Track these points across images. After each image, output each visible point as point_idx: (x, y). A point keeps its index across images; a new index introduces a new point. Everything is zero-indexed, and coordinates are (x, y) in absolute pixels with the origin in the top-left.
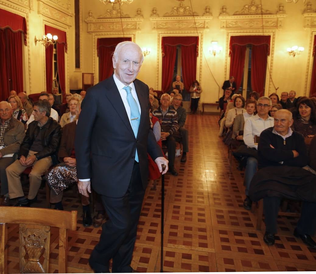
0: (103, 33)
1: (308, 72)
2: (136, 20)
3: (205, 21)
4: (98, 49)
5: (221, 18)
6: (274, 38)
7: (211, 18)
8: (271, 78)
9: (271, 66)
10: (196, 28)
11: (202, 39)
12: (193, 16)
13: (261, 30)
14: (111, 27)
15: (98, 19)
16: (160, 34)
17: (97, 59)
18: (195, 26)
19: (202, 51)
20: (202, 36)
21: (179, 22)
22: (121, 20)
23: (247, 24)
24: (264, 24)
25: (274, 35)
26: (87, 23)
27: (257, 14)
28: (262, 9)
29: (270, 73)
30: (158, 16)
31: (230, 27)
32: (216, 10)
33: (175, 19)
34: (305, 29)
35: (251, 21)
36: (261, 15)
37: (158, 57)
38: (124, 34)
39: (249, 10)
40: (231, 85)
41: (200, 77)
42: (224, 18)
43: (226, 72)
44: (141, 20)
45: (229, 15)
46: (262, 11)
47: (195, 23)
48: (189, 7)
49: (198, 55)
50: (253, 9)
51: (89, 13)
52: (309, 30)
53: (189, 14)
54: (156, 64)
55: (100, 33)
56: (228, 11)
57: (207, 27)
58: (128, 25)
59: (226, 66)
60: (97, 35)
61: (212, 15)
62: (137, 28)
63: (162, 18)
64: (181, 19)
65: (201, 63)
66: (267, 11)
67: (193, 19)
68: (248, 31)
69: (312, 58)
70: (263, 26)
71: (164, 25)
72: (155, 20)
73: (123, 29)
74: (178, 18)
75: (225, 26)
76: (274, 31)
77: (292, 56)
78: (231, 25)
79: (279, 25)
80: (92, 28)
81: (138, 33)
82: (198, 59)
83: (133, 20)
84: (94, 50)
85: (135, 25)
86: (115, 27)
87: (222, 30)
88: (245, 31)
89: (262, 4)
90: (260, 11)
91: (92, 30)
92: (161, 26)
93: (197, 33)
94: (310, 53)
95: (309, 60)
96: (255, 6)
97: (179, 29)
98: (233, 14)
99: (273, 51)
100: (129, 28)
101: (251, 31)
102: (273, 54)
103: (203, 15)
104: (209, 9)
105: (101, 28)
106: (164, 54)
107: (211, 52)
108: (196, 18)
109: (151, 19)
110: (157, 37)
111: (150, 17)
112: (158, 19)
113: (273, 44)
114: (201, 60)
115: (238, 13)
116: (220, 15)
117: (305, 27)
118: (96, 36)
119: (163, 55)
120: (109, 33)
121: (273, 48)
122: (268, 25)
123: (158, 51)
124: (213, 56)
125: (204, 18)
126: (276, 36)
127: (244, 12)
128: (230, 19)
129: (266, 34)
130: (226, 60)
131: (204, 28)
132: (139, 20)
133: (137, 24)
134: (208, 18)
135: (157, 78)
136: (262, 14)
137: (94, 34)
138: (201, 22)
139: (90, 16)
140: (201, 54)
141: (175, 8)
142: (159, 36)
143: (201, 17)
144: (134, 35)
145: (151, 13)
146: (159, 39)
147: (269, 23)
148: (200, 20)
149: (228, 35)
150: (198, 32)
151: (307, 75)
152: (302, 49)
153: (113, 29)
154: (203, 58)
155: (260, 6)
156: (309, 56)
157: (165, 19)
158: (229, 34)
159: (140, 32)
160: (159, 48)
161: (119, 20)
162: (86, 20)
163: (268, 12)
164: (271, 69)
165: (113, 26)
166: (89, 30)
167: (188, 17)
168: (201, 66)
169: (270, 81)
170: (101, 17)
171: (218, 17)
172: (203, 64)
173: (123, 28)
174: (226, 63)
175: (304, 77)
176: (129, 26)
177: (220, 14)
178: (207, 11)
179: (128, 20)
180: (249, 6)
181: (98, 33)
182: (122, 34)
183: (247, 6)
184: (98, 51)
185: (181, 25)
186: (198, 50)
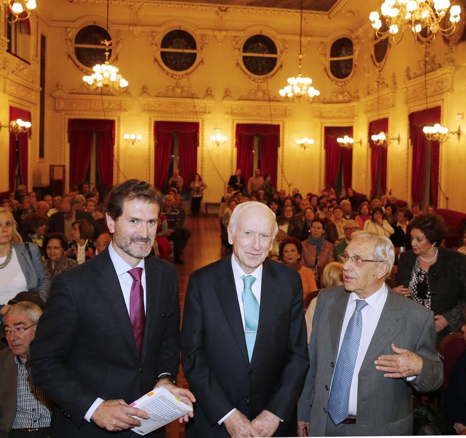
0: (77, 113)
1: (320, 167)
2: (121, 99)
3: (206, 105)
4: (68, 132)
5: (224, 102)
6: (283, 128)
7: (213, 102)
8: (283, 173)
9: (283, 159)
10: (196, 112)
11: (203, 125)
12: (192, 98)
13: (269, 119)
14: (88, 106)
15: (71, 93)
16: (152, 118)
17: (67, 146)
18: (194, 110)
19: (203, 139)
20: (203, 122)
21: (176, 104)
22: (102, 98)
23: (254, 110)
24: (272, 112)
25: (283, 124)
26: (55, 99)
27: (264, 100)
28: (269, 95)
29: (282, 166)
30: (149, 95)
31: (235, 114)
32: (219, 93)
33: (171, 101)
34: (315, 120)
35: (258, 107)
36: (268, 102)
37: (150, 145)
38: (105, 116)
39: (255, 95)
40: (239, 180)
41: (202, 171)
42: (228, 103)
43: (232, 165)
44: (127, 99)
45: (234, 100)
46: (269, 98)
47: (195, 107)
48: (187, 87)
49: (199, 144)
50: (260, 94)
51: (58, 85)
52: (318, 121)
53: (188, 96)
54: (147, 154)
55: (73, 112)
56: (232, 94)
57: (209, 113)
58: (110, 104)
59: (232, 158)
60: (68, 114)
61: (214, 99)
62: (123, 108)
63: (155, 98)
64: (177, 101)
65: (202, 154)
66: (275, 97)
67: (192, 102)
68: (256, 118)
69: (323, 152)
70: (271, 114)
71: (157, 106)
72: (145, 100)
73: (103, 109)
74: (174, 100)
75: (229, 111)
76: (283, 120)
77: (303, 148)
78: (236, 111)
79: (288, 114)
80: (62, 105)
81: (123, 115)
82: (199, 149)
83: (117, 99)
84: (63, 133)
85: (120, 105)
86: (93, 106)
87: (227, 117)
88: (252, 118)
89: (269, 89)
90: (267, 97)
91: (61, 108)
92: (153, 108)
93: (197, 118)
94: (321, 146)
95: (321, 153)
96: (262, 92)
97: (176, 112)
98: (238, 98)
99: (283, 142)
100: (111, 108)
101: (259, 118)
102: (283, 145)
103: (204, 98)
104: (211, 91)
105: (74, 105)
106: (157, 142)
107: (215, 143)
108: (196, 101)
109: (141, 99)
110: (147, 121)
111: (140, 96)
112: (149, 99)
113: (283, 135)
114: (202, 150)
115: (243, 98)
116: (223, 99)
117: (314, 117)
118: (66, 116)
119: (155, 143)
120: (84, 113)
121: (283, 138)
122: (277, 113)
123: (150, 138)
124: (216, 146)
125: (205, 101)
126: (286, 126)
127: (250, 97)
128: (235, 104)
129: (275, 123)
130: (232, 151)
131: (205, 112)
132: (125, 99)
133: (123, 105)
134: (209, 102)
135: (148, 172)
136: (270, 100)
137: (63, 113)
138: (201, 106)
139: (58, 89)
140: (203, 143)
141: (171, 88)
142: (150, 120)
143: (202, 100)
144: (119, 117)
145: (141, 91)
146: (150, 124)
147: (278, 111)
148: (200, 103)
149: (233, 122)
150: (199, 117)
151: (320, 170)
152: (311, 142)
153: (91, 108)
154: (205, 149)
155: (267, 92)
156: (321, 149)
157: (158, 99)
158: (235, 121)
159: (126, 113)
160: (150, 134)
161: (99, 97)
162: (53, 95)
163: (276, 99)
164: (282, 163)
165: (90, 104)
166: (57, 108)
167: (186, 99)
168: (202, 157)
169: (282, 177)
170: (75, 91)
171: (221, 101)
172: (205, 155)
173: (104, 107)
174: (232, 154)
175: (317, 171)
176: (112, 105)
177: (224, 97)
178: (209, 93)
179: (110, 98)
180: (255, 91)
181: (70, 112)
182: (103, 114)
183: (253, 91)
184: (69, 135)
185: (177, 109)
186: (199, 138)
